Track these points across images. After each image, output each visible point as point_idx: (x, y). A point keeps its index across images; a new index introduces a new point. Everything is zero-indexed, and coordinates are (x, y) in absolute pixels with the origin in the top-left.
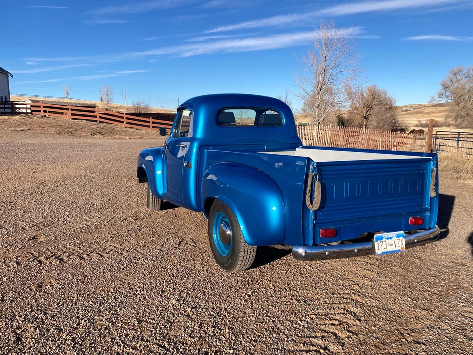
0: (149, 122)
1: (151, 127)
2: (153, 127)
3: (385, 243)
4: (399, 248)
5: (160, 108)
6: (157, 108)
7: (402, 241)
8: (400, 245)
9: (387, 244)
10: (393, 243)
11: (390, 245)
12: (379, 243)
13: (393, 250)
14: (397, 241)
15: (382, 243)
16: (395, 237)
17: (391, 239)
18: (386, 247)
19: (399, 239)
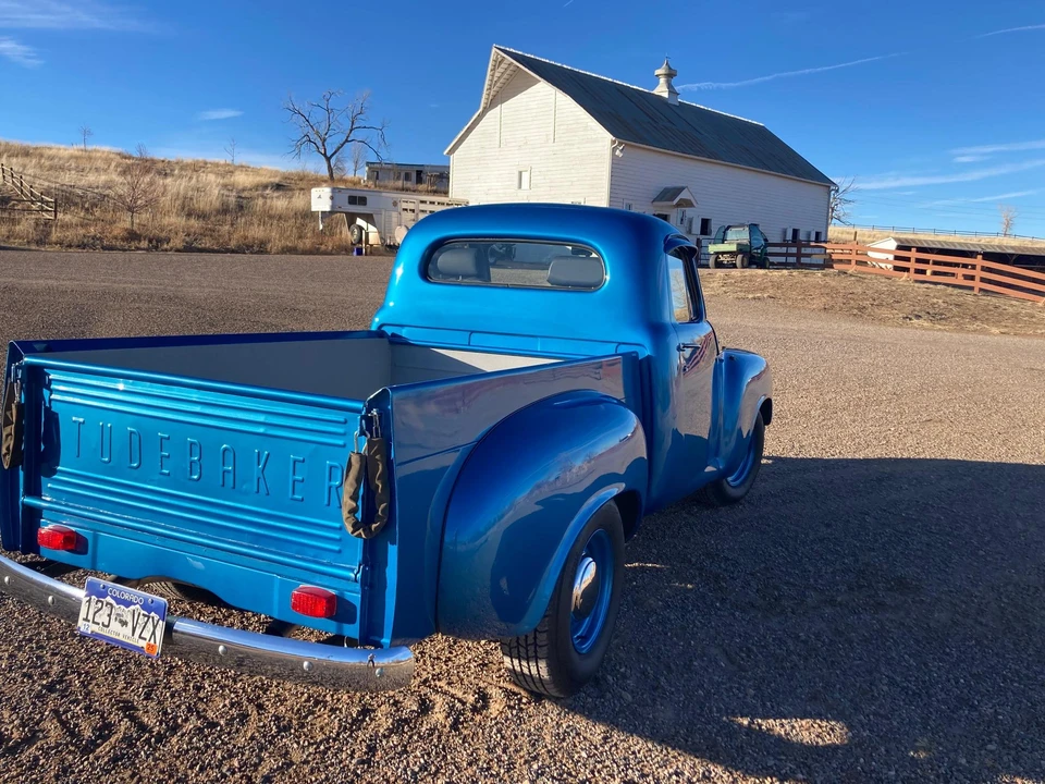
3: (106, 610)
4: (142, 644)
7: (155, 627)
8: (147, 634)
9: (113, 617)
10: (129, 619)
11: (121, 621)
12: (93, 604)
13: (124, 640)
14: (142, 620)
15: (100, 605)
16: (138, 606)
17: (127, 607)
18: (106, 623)
19: (149, 617)
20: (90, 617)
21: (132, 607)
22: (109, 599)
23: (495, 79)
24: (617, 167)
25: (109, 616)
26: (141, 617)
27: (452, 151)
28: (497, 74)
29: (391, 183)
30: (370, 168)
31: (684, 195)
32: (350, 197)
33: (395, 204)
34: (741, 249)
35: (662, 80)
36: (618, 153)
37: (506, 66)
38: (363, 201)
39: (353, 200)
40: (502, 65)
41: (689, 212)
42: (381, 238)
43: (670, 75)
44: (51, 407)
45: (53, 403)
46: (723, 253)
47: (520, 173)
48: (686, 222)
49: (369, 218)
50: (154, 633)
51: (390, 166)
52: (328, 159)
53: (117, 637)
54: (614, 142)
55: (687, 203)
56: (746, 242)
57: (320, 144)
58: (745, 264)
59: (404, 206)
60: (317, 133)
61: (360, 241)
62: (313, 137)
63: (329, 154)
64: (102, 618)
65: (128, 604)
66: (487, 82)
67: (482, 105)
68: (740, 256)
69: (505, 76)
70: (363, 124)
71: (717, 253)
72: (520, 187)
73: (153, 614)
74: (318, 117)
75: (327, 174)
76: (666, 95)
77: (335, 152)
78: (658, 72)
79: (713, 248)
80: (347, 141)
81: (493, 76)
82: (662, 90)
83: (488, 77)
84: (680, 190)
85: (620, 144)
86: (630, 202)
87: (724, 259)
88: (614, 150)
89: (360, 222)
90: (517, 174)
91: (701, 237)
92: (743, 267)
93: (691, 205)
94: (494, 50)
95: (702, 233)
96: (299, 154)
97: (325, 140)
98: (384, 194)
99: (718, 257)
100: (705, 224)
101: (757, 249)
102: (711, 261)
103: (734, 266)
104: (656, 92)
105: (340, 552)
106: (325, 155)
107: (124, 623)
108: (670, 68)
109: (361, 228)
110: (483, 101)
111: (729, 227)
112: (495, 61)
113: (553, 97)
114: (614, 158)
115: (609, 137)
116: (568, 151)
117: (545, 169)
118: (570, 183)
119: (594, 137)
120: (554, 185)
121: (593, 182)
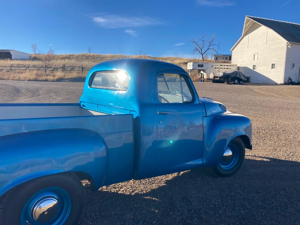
23: (247, 26)
24: (289, 52)
27: (233, 50)
28: (247, 25)
29: (221, 61)
30: (215, 57)
32: (198, 65)
33: (212, 66)
37: (251, 22)
38: (202, 66)
39: (199, 66)
40: (249, 22)
42: (207, 77)
47: (254, 55)
49: (204, 71)
51: (221, 56)
52: (202, 55)
54: (288, 43)
57: (200, 51)
59: (215, 67)
60: (200, 47)
61: (201, 78)
62: (198, 48)
63: (203, 53)
66: (244, 28)
67: (243, 35)
69: (250, 25)
70: (213, 44)
72: (254, 59)
74: (200, 43)
75: (202, 59)
77: (205, 53)
80: (208, 49)
81: (246, 25)
83: (244, 26)
85: (290, 43)
86: (294, 63)
88: (288, 46)
89: (202, 72)
94: (246, 17)
96: (194, 54)
97: (202, 49)
98: (209, 64)
106: (201, 53)
109: (202, 74)
110: (243, 33)
112: (247, 21)
113: (267, 30)
114: (288, 48)
115: (286, 42)
116: (271, 47)
117: (263, 53)
118: (271, 58)
119: (281, 42)
120: (266, 58)
121: (280, 57)
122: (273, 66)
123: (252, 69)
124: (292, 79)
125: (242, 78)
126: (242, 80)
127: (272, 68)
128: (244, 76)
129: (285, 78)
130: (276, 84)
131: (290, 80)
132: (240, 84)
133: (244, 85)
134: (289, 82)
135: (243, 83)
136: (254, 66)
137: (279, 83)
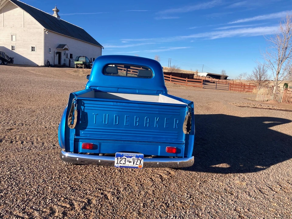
0: (169, 78)
1: (171, 81)
2: (172, 81)
4: (137, 166)
5: (190, 71)
6: (188, 70)
7: (140, 161)
8: (138, 163)
9: (126, 161)
10: (132, 161)
11: (129, 162)
12: (119, 159)
13: (131, 166)
14: (136, 160)
15: (121, 159)
16: (134, 157)
17: (131, 158)
18: (124, 163)
19: (138, 159)
20: (119, 162)
21: (132, 158)
22: (124, 157)
24: (46, 37)
25: (125, 161)
26: (136, 159)
28: (2, 3)
31: (66, 47)
34: (84, 63)
35: (55, 12)
36: (46, 33)
37: (5, 1)
41: (67, 52)
43: (57, 11)
44: (84, 111)
45: (85, 110)
46: (78, 64)
47: (12, 36)
48: (66, 55)
50: (140, 163)
53: (128, 166)
54: (45, 29)
55: (66, 49)
56: (85, 61)
58: (85, 67)
64: (123, 162)
65: (131, 157)
68: (83, 65)
69: (5, 4)
71: (77, 64)
72: (12, 40)
73: (139, 158)
76: (56, 17)
78: (53, 10)
79: (76, 63)
82: (55, 15)
84: (65, 45)
85: (47, 30)
86: (50, 48)
87: (79, 66)
88: (45, 32)
90: (11, 36)
91: (70, 59)
92: (85, 68)
93: (68, 50)
95: (70, 58)
99: (77, 65)
100: (71, 55)
101: (87, 63)
102: (75, 66)
103: (82, 68)
104: (53, 15)
105: (177, 138)
107: (131, 162)
108: (57, 9)
111: (79, 57)
113: (23, 13)
115: (43, 28)
116: (29, 31)
117: (22, 35)
118: (30, 41)
119: (38, 27)
120: (25, 40)
121: (39, 41)
122: (33, 49)
123: (11, 49)
124: (50, 62)
125: (6, 58)
126: (6, 61)
127: (32, 50)
128: (7, 57)
129: (45, 61)
130: (38, 66)
131: (48, 63)
132: (4, 64)
133: (8, 65)
134: (48, 64)
135: (7, 64)
136: (12, 47)
137: (40, 65)
